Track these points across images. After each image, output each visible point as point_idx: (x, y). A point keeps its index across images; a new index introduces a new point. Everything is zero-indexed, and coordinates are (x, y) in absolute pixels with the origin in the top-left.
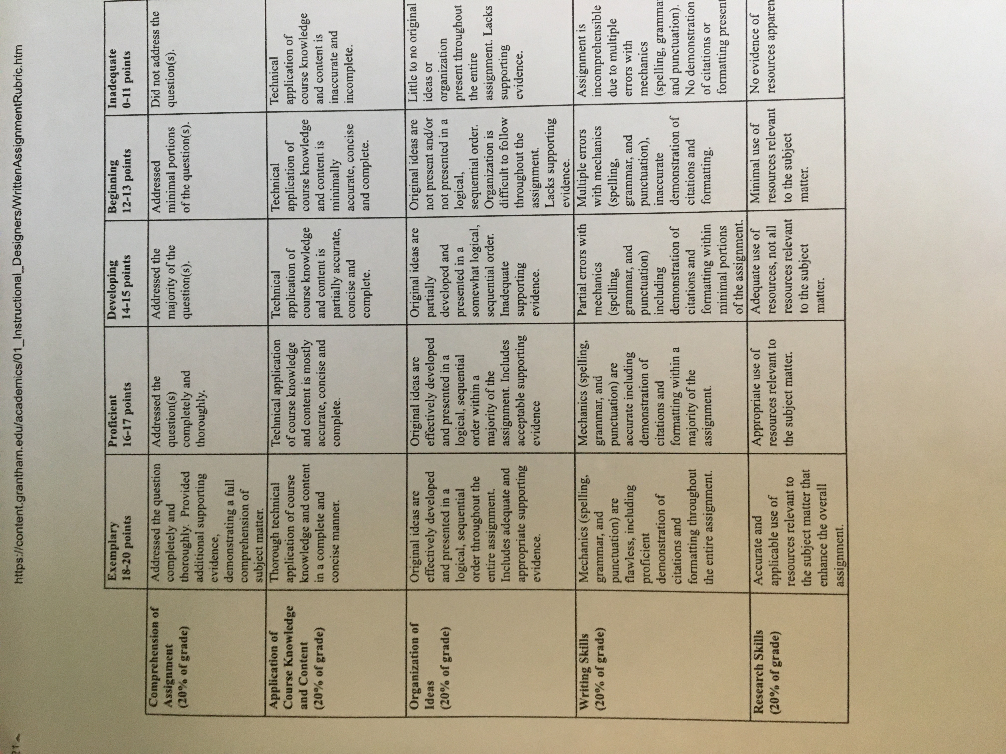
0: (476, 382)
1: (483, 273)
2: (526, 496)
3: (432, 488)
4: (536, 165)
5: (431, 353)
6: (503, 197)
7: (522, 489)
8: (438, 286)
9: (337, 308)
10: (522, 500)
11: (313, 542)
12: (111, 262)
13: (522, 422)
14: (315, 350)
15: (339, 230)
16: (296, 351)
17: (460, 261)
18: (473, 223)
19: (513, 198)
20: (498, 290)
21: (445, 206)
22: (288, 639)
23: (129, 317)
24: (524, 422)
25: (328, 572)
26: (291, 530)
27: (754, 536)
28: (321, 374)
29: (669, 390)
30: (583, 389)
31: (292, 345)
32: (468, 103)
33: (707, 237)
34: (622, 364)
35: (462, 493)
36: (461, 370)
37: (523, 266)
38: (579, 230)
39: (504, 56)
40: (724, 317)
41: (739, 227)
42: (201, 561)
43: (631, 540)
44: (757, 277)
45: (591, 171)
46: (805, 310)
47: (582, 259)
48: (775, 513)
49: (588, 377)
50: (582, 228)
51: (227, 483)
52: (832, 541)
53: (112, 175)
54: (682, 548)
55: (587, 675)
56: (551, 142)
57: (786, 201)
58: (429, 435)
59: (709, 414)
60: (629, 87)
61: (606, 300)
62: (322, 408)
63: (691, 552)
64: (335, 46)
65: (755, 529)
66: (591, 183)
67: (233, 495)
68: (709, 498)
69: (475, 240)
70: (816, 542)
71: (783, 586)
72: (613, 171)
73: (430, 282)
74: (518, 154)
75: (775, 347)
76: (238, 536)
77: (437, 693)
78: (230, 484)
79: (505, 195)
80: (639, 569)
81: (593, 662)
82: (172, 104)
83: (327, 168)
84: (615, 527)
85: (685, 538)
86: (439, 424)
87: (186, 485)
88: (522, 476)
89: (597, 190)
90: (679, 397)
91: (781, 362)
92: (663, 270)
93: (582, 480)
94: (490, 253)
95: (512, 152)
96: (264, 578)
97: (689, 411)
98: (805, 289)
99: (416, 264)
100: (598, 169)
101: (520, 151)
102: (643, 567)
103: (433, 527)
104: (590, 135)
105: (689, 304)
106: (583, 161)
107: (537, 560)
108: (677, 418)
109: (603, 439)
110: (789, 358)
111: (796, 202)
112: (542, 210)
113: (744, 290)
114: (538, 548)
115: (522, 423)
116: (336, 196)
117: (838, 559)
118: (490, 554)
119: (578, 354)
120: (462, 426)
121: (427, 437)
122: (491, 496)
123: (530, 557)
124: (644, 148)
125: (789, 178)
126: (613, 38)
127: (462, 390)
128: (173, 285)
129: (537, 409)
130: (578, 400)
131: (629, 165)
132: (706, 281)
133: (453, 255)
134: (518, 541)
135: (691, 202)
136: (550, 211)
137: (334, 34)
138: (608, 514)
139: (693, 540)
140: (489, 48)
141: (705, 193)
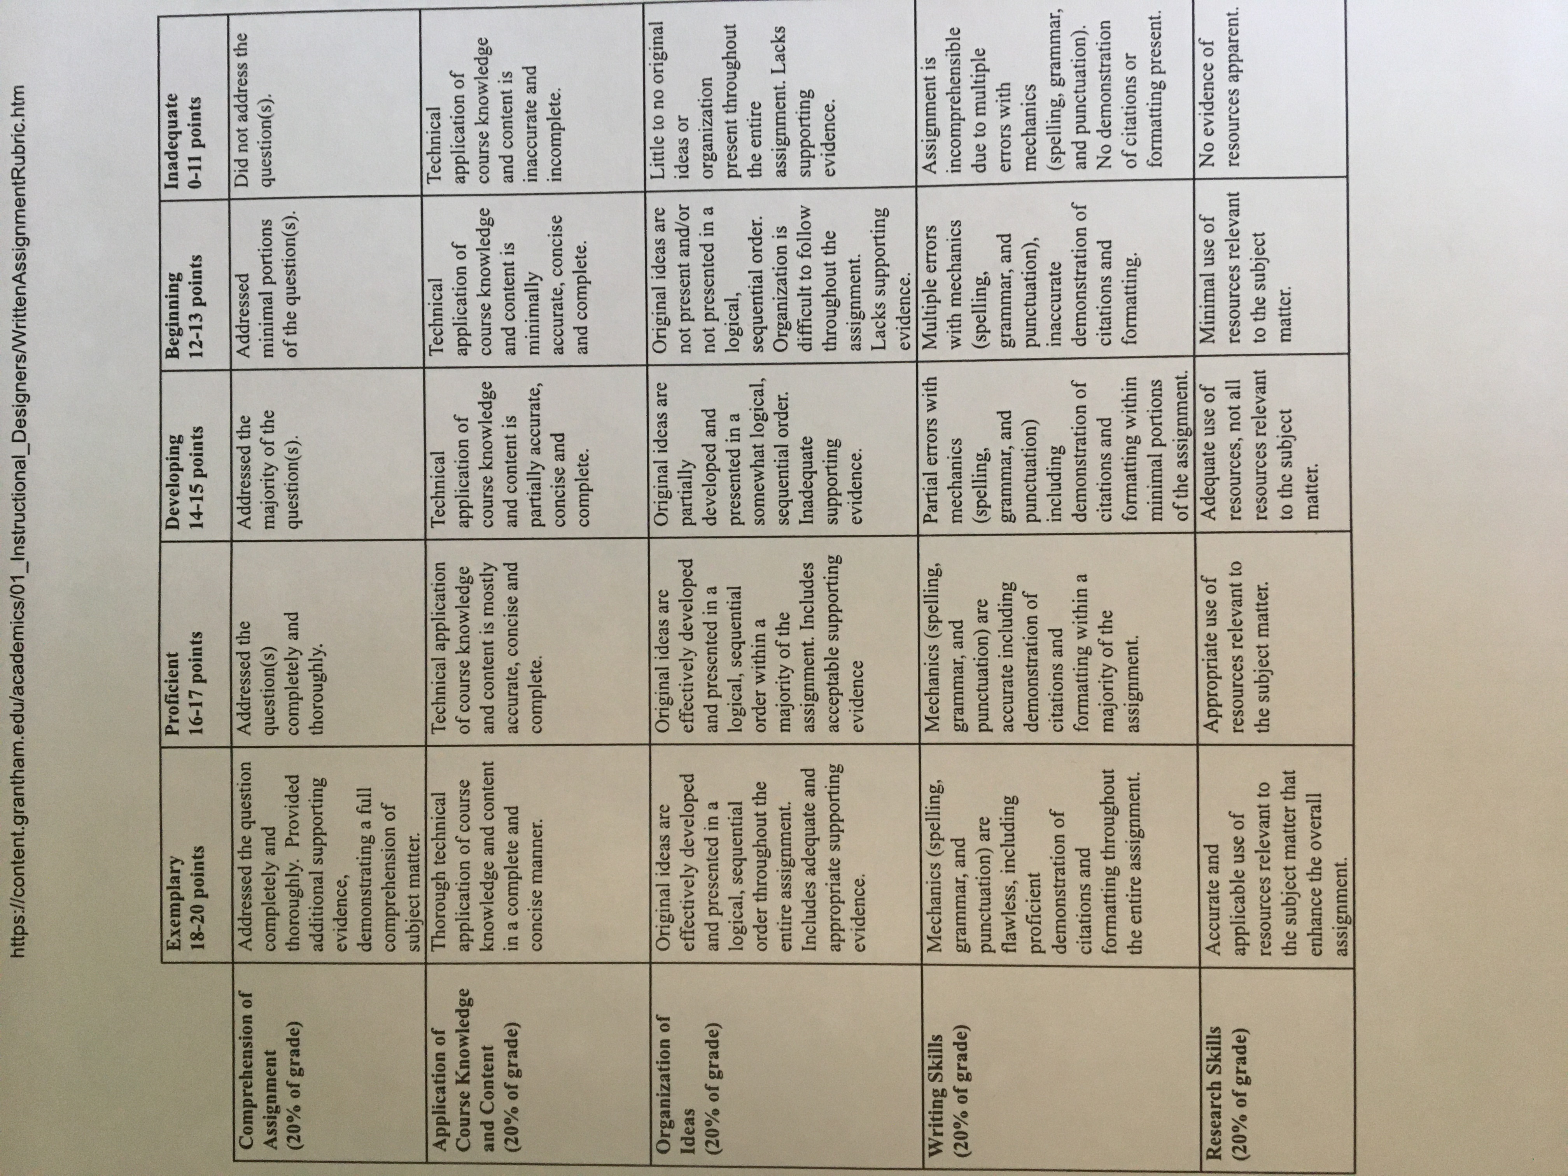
0: (760, 630)
1: (772, 454)
2: (842, 814)
3: (690, 800)
4: (856, 282)
5: (688, 584)
6: (803, 333)
7: (834, 802)
8: (699, 476)
9: (537, 512)
10: (835, 820)
11: (501, 887)
12: (172, 437)
13: (835, 695)
14: (501, 579)
15: (539, 385)
16: (470, 581)
17: (735, 435)
18: (755, 374)
19: (819, 334)
20: (796, 481)
21: (710, 348)
22: (461, 1040)
23: (201, 525)
24: (837, 694)
25: (525, 935)
26: (465, 867)
27: (1206, 877)
28: (511, 618)
29: (1071, 643)
30: (933, 642)
31: (464, 571)
32: (746, 181)
33: (1131, 398)
34: (995, 599)
35: (738, 808)
36: (736, 609)
37: (835, 444)
38: (926, 387)
39: (805, 108)
40: (1157, 526)
41: (1181, 381)
42: (319, 917)
43: (1010, 884)
44: (1211, 462)
45: (944, 292)
46: (1287, 514)
47: (931, 433)
48: (1240, 840)
49: (941, 622)
50: (931, 382)
51: (361, 792)
52: (1329, 885)
53: (171, 296)
54: (1092, 897)
55: (941, 1101)
56: (880, 246)
57: (1256, 341)
58: (684, 714)
59: (1135, 681)
60: (1005, 157)
61: (969, 498)
62: (513, 673)
63: (1106, 902)
64: (532, 90)
65: (1208, 866)
66: (944, 311)
67: (370, 812)
68: (1135, 816)
69: (759, 401)
70: (1304, 886)
71: (1253, 956)
72: (980, 292)
73: (686, 469)
74: (827, 264)
75: (1240, 574)
76: (378, 878)
77: (700, 1127)
78: (365, 795)
79: (806, 330)
80: (1023, 931)
81: (950, 1078)
82: (268, 181)
83: (519, 288)
84: (985, 861)
85: (1098, 880)
86: (700, 696)
87: (294, 796)
88: (834, 782)
89: (955, 321)
90: (1086, 653)
91: (1250, 598)
92: (1061, 450)
93: (932, 787)
94: (783, 422)
95: (818, 260)
96: (421, 944)
97: (1103, 676)
98: (1288, 481)
99: (663, 442)
100: (956, 288)
101: (830, 259)
102: (1030, 926)
103: (692, 862)
104: (943, 235)
105: (1102, 505)
106: (932, 277)
107: (860, 918)
108: (1084, 688)
109: (965, 721)
110: (1262, 592)
111: (1273, 343)
112: (866, 354)
113: (1190, 482)
114: (860, 898)
115: (834, 697)
116: (534, 332)
117: (1339, 912)
118: (784, 906)
119: (924, 585)
120: (737, 701)
121: (682, 718)
122: (785, 813)
123: (848, 911)
124: (1030, 254)
125: (1261, 303)
126: (981, 79)
127: (738, 643)
128: (273, 474)
129: (858, 673)
130: (925, 658)
131: (1007, 283)
132: (1130, 467)
133: (723, 426)
134: (829, 886)
135: (1106, 341)
136: (879, 355)
137: (531, 71)
138: (973, 843)
139: (1110, 884)
140: (780, 94)
141: (1128, 326)
